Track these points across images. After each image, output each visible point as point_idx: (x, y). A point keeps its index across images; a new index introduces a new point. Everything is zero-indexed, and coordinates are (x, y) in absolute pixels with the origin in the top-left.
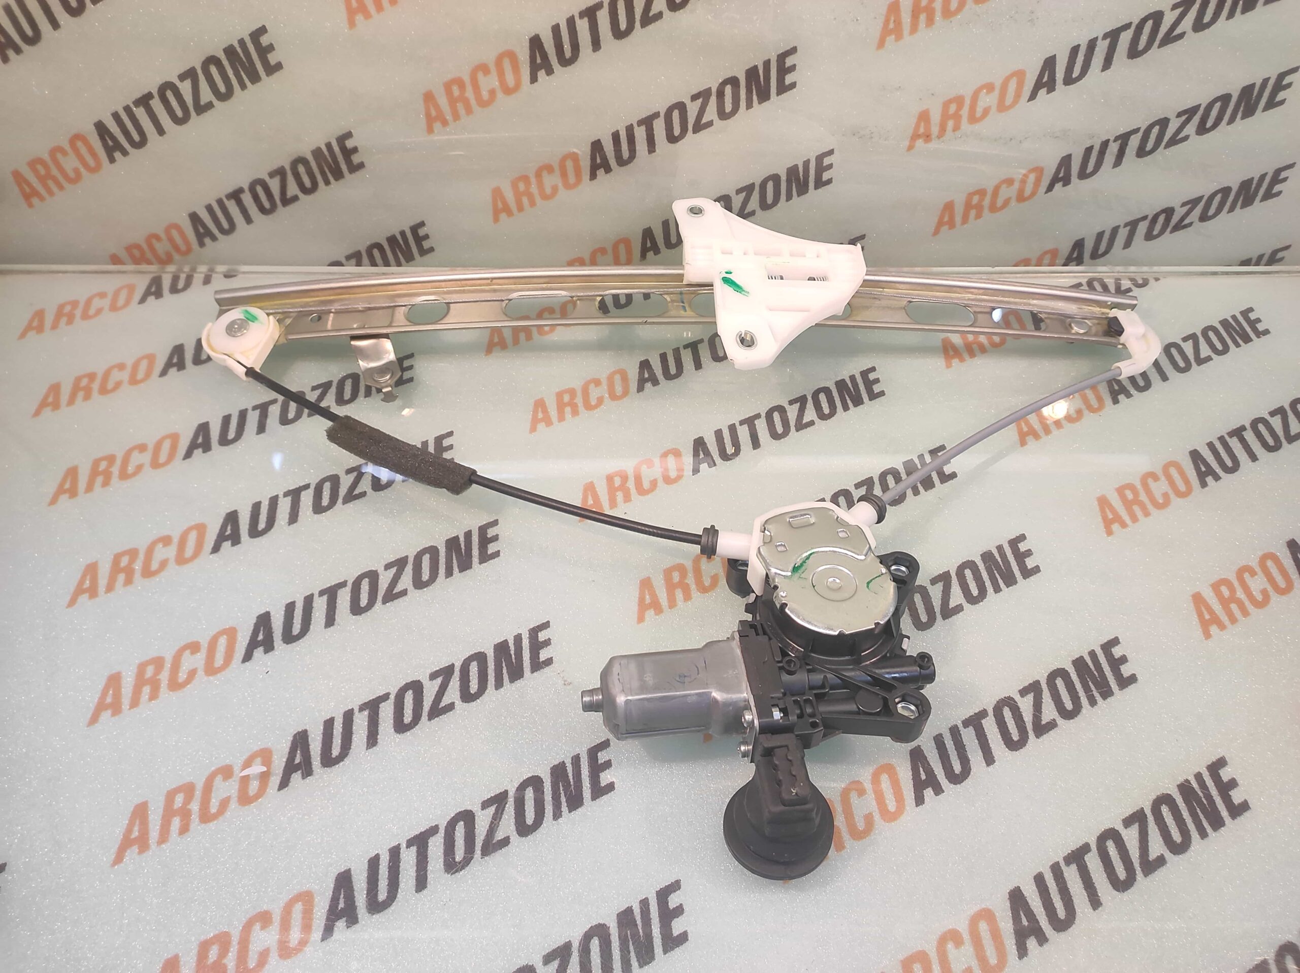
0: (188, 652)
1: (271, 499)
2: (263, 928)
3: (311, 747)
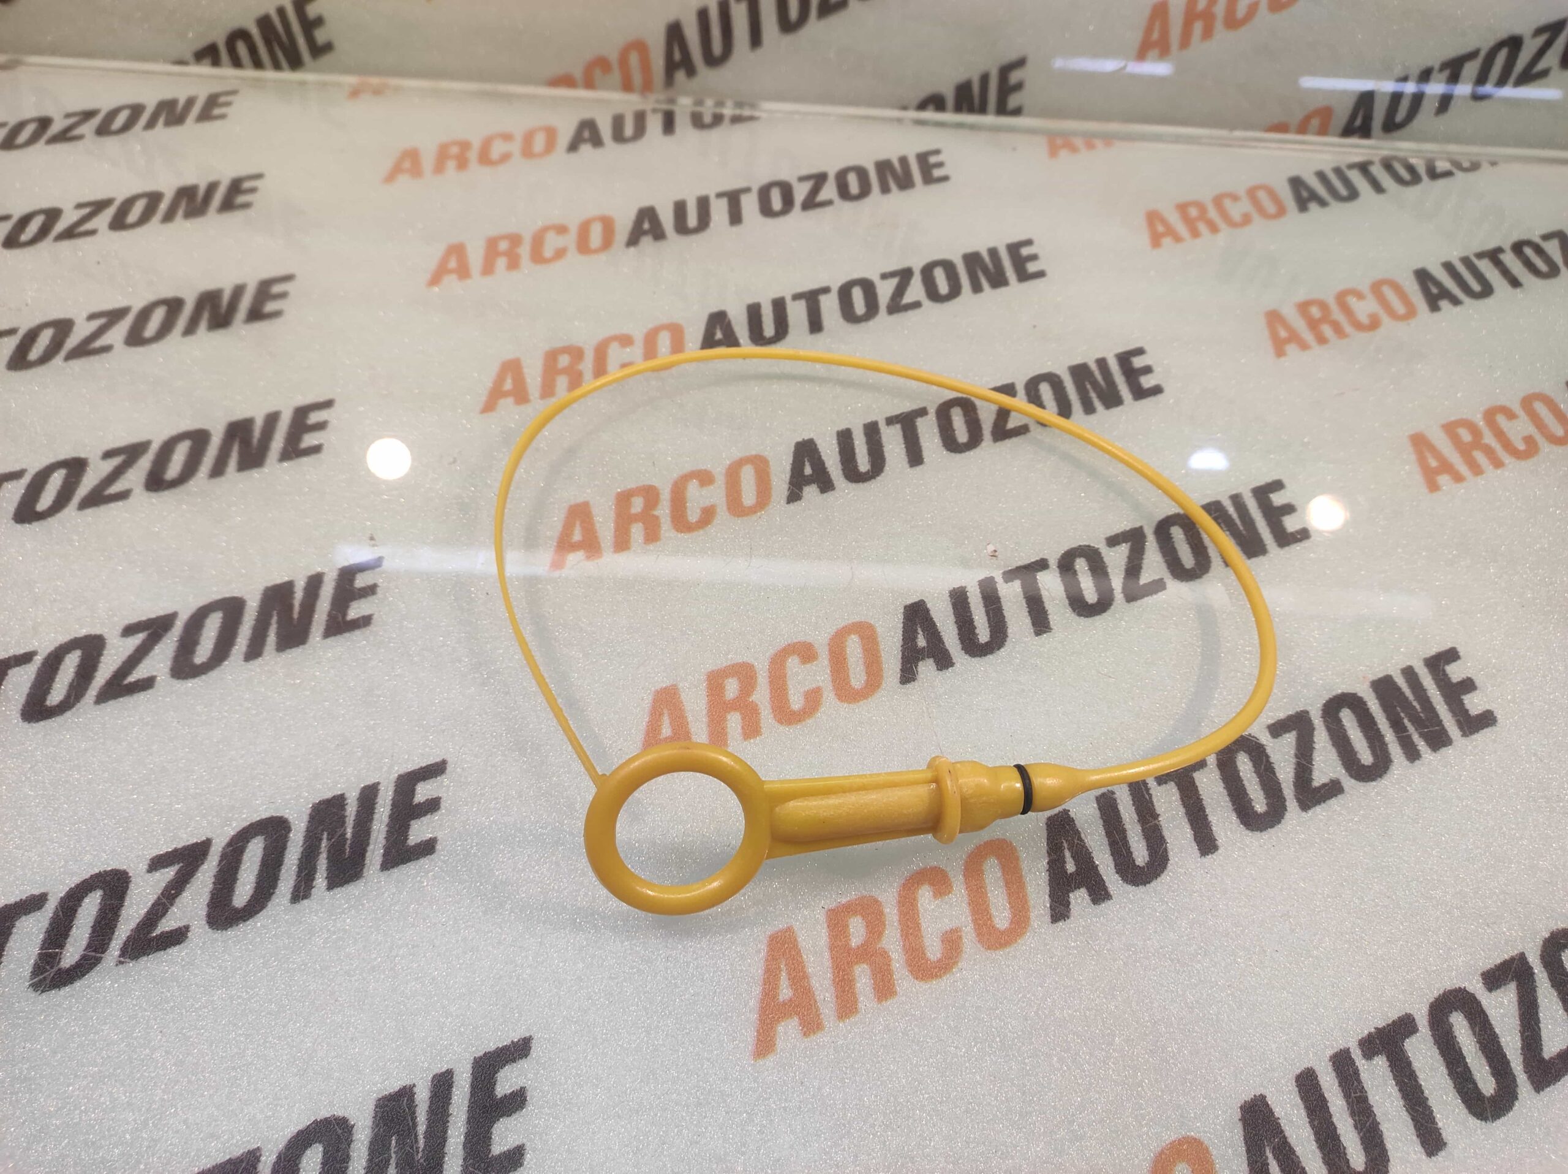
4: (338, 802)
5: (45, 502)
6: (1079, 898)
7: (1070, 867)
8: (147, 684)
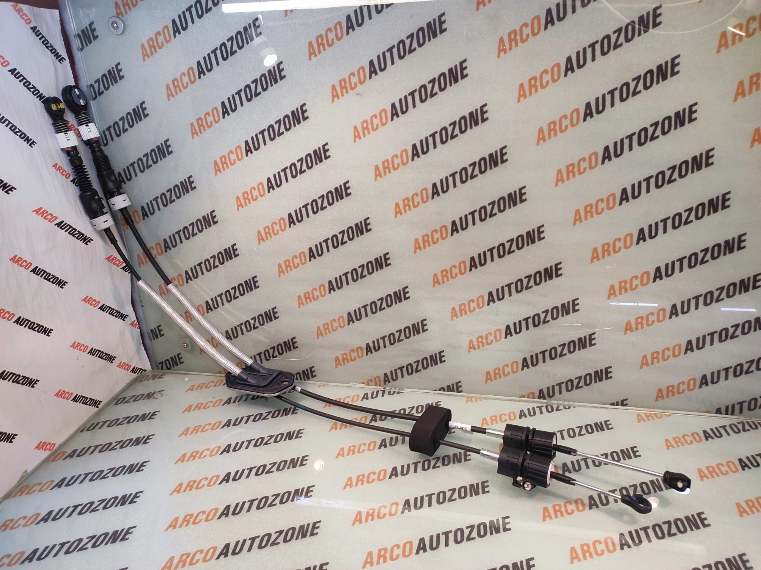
4: (303, 526)
5: (260, 472)
6: (422, 551)
7: (422, 546)
8: (275, 505)
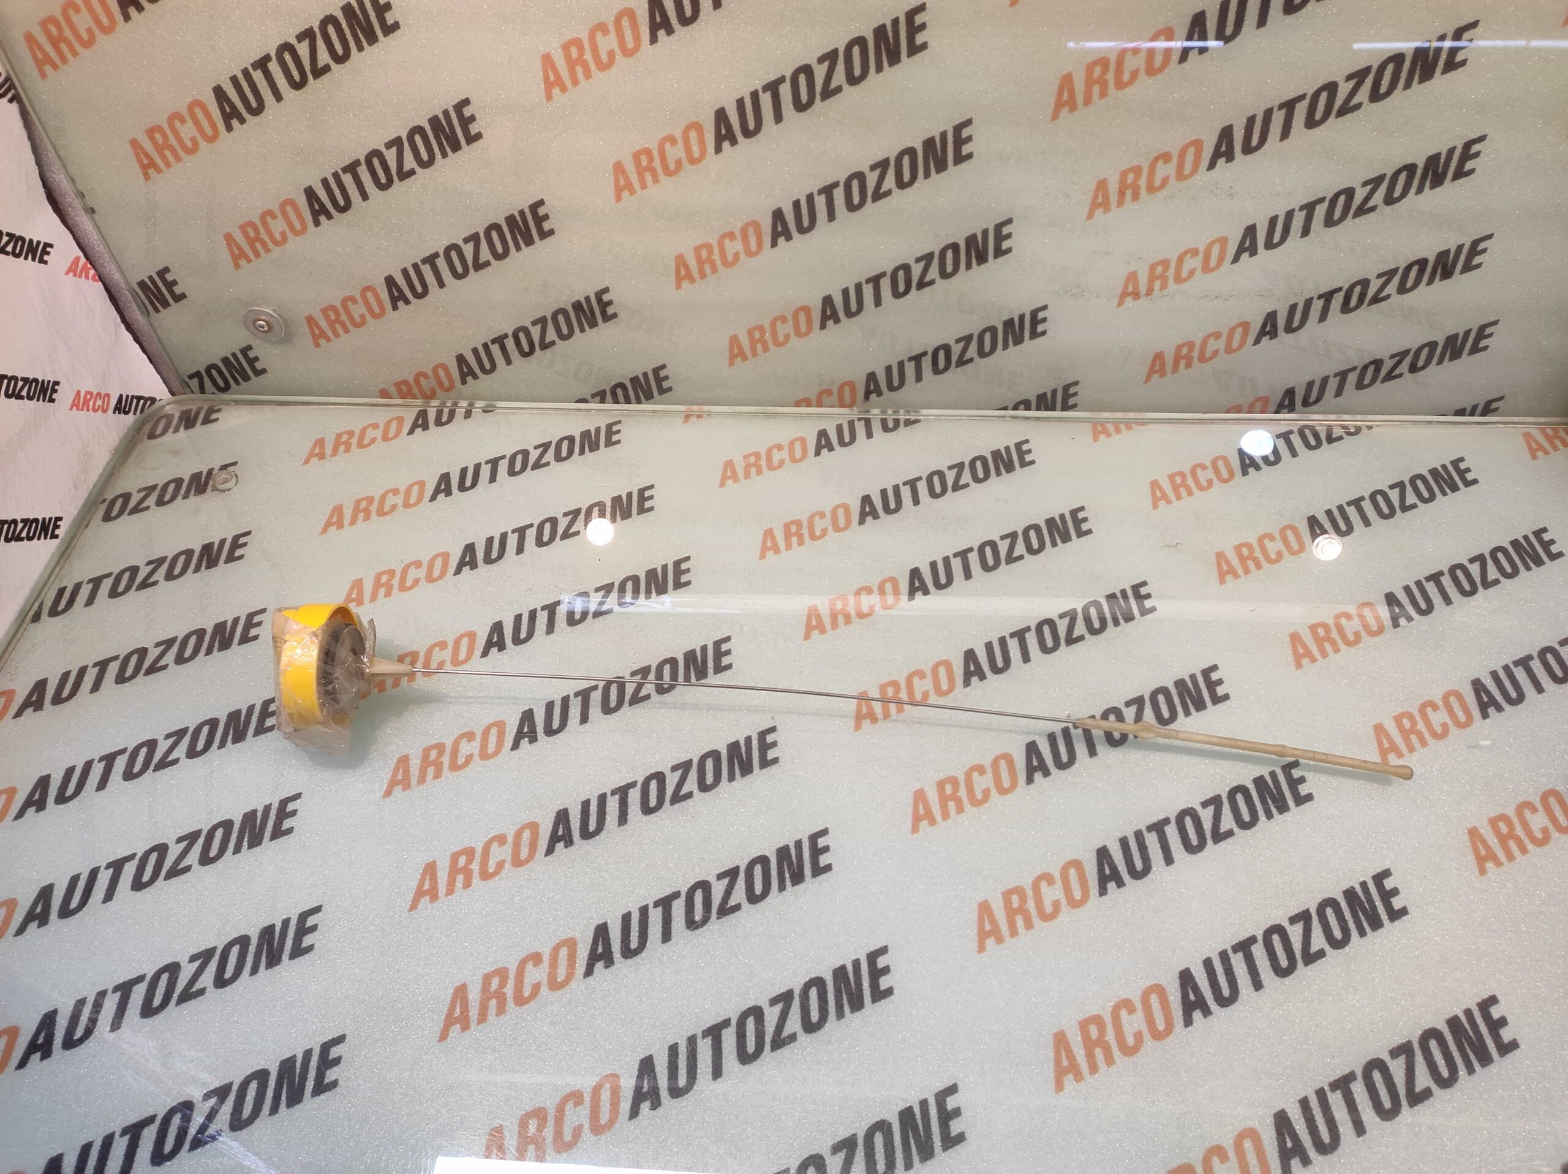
0: (465, 739)
1: (530, 612)
2: (535, 966)
3: (571, 823)
